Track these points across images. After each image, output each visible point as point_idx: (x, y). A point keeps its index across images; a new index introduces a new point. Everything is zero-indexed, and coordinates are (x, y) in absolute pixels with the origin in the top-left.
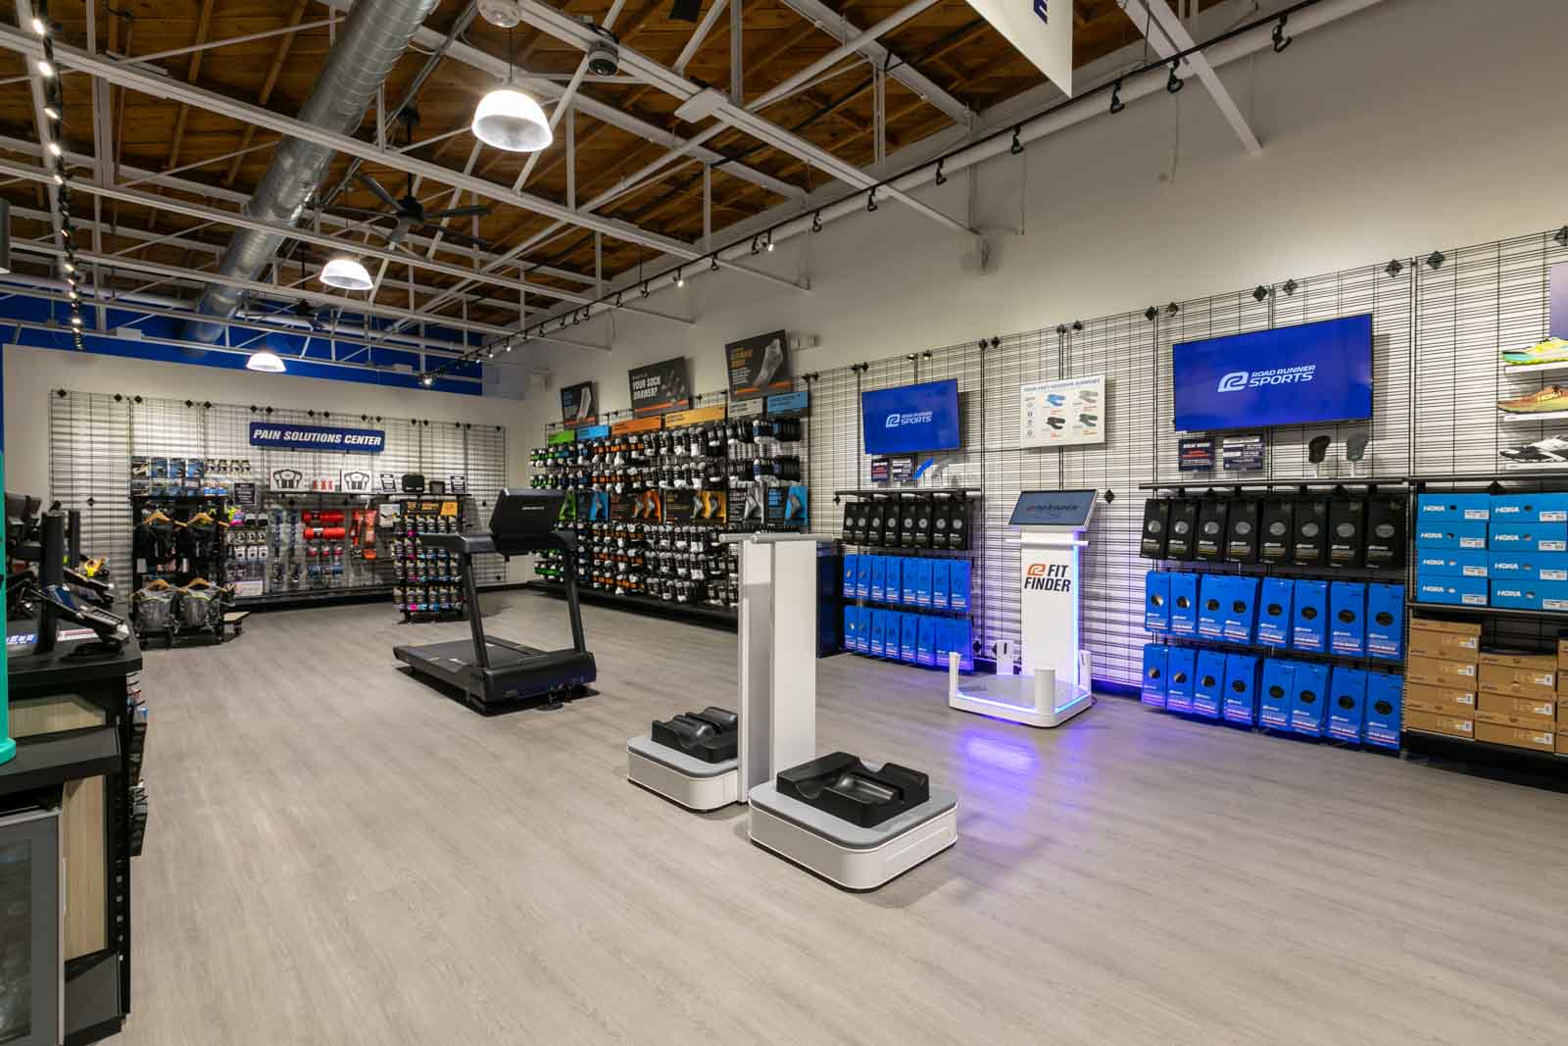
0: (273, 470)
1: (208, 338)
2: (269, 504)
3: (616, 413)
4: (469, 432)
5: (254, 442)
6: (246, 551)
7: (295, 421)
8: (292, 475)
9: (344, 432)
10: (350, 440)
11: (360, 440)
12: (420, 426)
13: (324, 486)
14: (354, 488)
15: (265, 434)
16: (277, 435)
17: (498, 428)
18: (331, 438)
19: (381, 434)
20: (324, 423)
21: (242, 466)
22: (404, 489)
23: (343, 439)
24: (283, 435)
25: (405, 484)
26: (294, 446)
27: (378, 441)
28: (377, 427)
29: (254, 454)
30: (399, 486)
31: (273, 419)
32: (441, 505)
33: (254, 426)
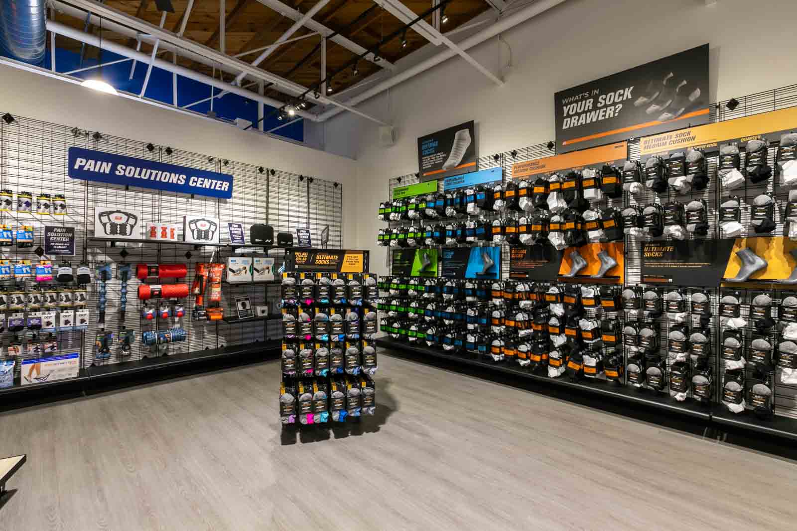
0: (99, 210)
1: (27, 57)
2: (94, 254)
3: (514, 154)
4: (311, 185)
5: (75, 173)
6: (58, 317)
7: (131, 154)
8: (125, 218)
9: (190, 172)
10: (196, 182)
11: (207, 184)
12: (268, 174)
13: (164, 234)
14: (199, 237)
15: (90, 165)
16: (106, 168)
17: (336, 185)
18: (174, 178)
19: (229, 178)
20: (166, 159)
21: (55, 202)
22: (252, 241)
23: (187, 180)
24: (114, 169)
25: (253, 237)
26: (128, 183)
27: (225, 186)
28: (225, 170)
29: (74, 190)
30: (247, 238)
31: (102, 147)
32: (341, 259)
33: (75, 153)
